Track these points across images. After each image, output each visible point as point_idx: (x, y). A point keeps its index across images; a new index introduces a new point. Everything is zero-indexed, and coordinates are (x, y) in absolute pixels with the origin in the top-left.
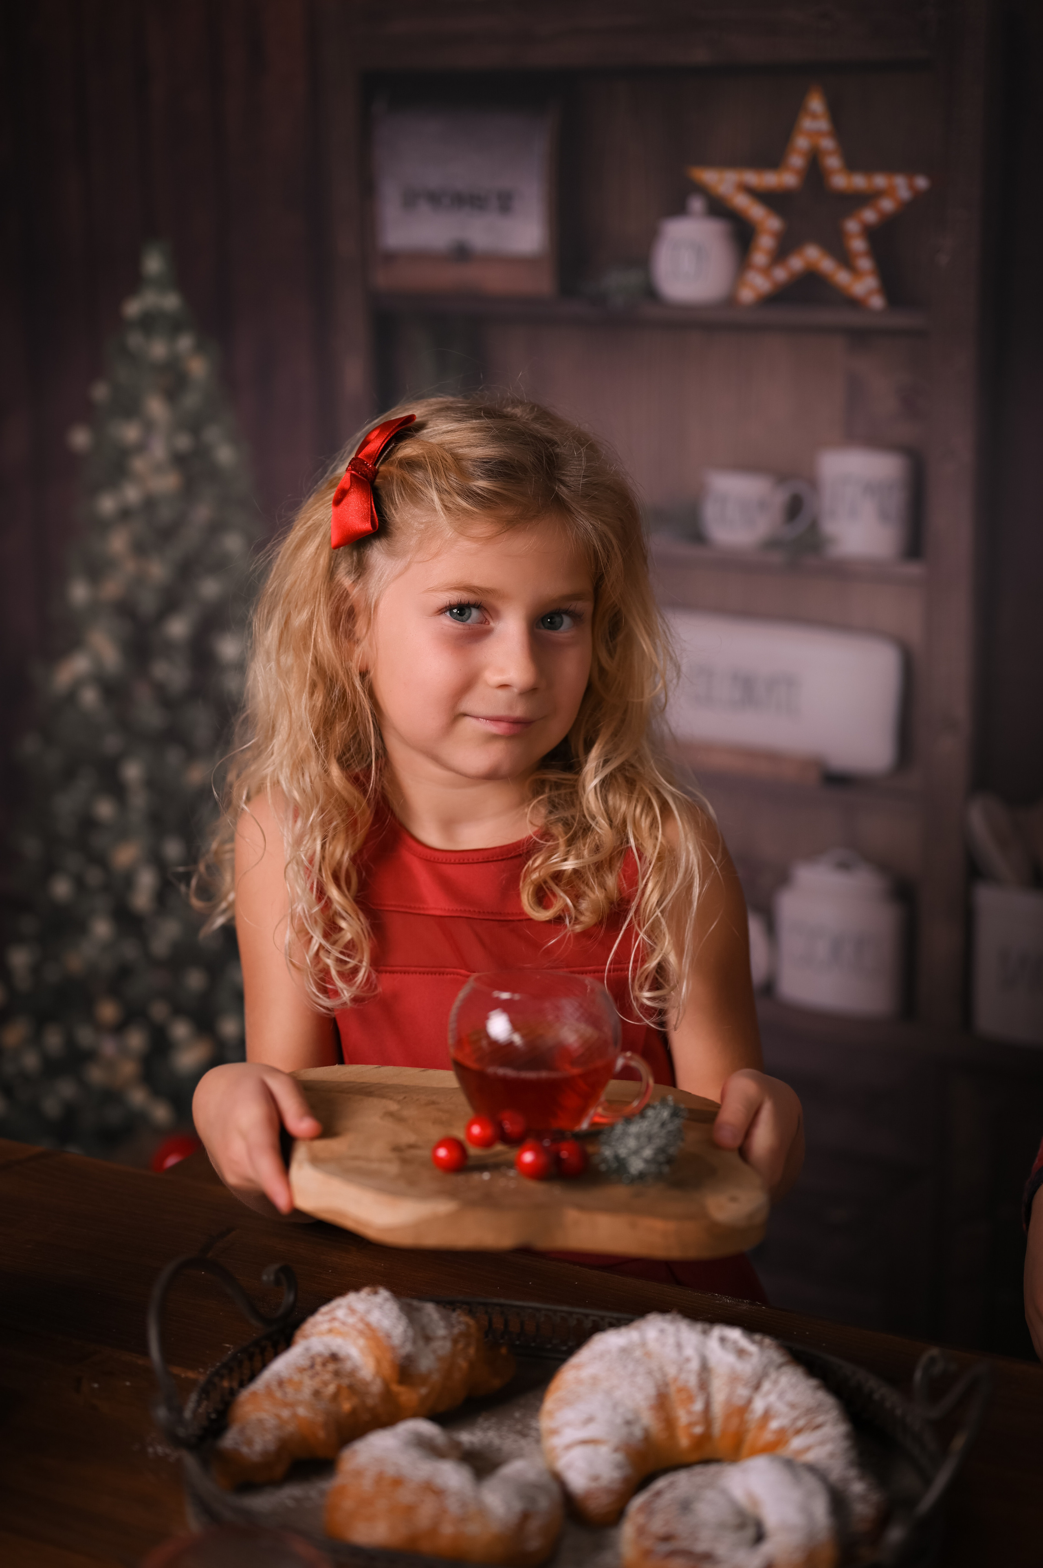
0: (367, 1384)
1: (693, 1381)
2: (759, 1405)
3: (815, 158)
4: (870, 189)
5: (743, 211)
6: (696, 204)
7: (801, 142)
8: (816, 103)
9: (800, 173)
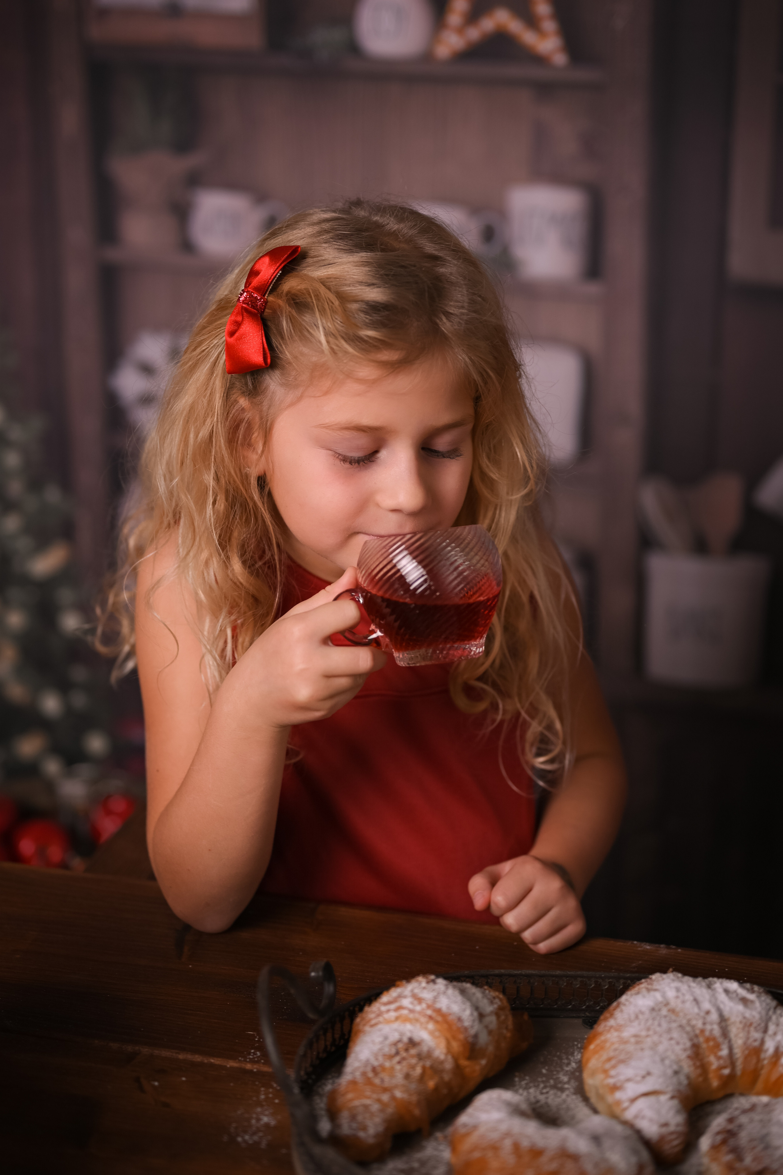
0: (442, 1062)
1: (717, 1031)
2: (770, 1045)
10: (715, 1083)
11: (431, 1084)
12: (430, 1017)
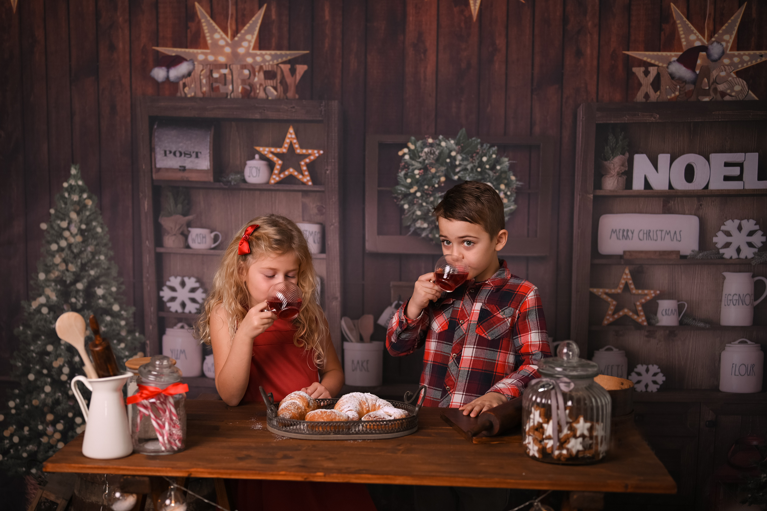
0: (302, 406)
1: (365, 400)
2: (378, 404)
3: (291, 145)
4: (307, 153)
5: (271, 159)
6: (257, 156)
7: (287, 141)
8: (291, 130)
9: (287, 149)
10: (365, 412)
11: (300, 411)
12: (298, 398)
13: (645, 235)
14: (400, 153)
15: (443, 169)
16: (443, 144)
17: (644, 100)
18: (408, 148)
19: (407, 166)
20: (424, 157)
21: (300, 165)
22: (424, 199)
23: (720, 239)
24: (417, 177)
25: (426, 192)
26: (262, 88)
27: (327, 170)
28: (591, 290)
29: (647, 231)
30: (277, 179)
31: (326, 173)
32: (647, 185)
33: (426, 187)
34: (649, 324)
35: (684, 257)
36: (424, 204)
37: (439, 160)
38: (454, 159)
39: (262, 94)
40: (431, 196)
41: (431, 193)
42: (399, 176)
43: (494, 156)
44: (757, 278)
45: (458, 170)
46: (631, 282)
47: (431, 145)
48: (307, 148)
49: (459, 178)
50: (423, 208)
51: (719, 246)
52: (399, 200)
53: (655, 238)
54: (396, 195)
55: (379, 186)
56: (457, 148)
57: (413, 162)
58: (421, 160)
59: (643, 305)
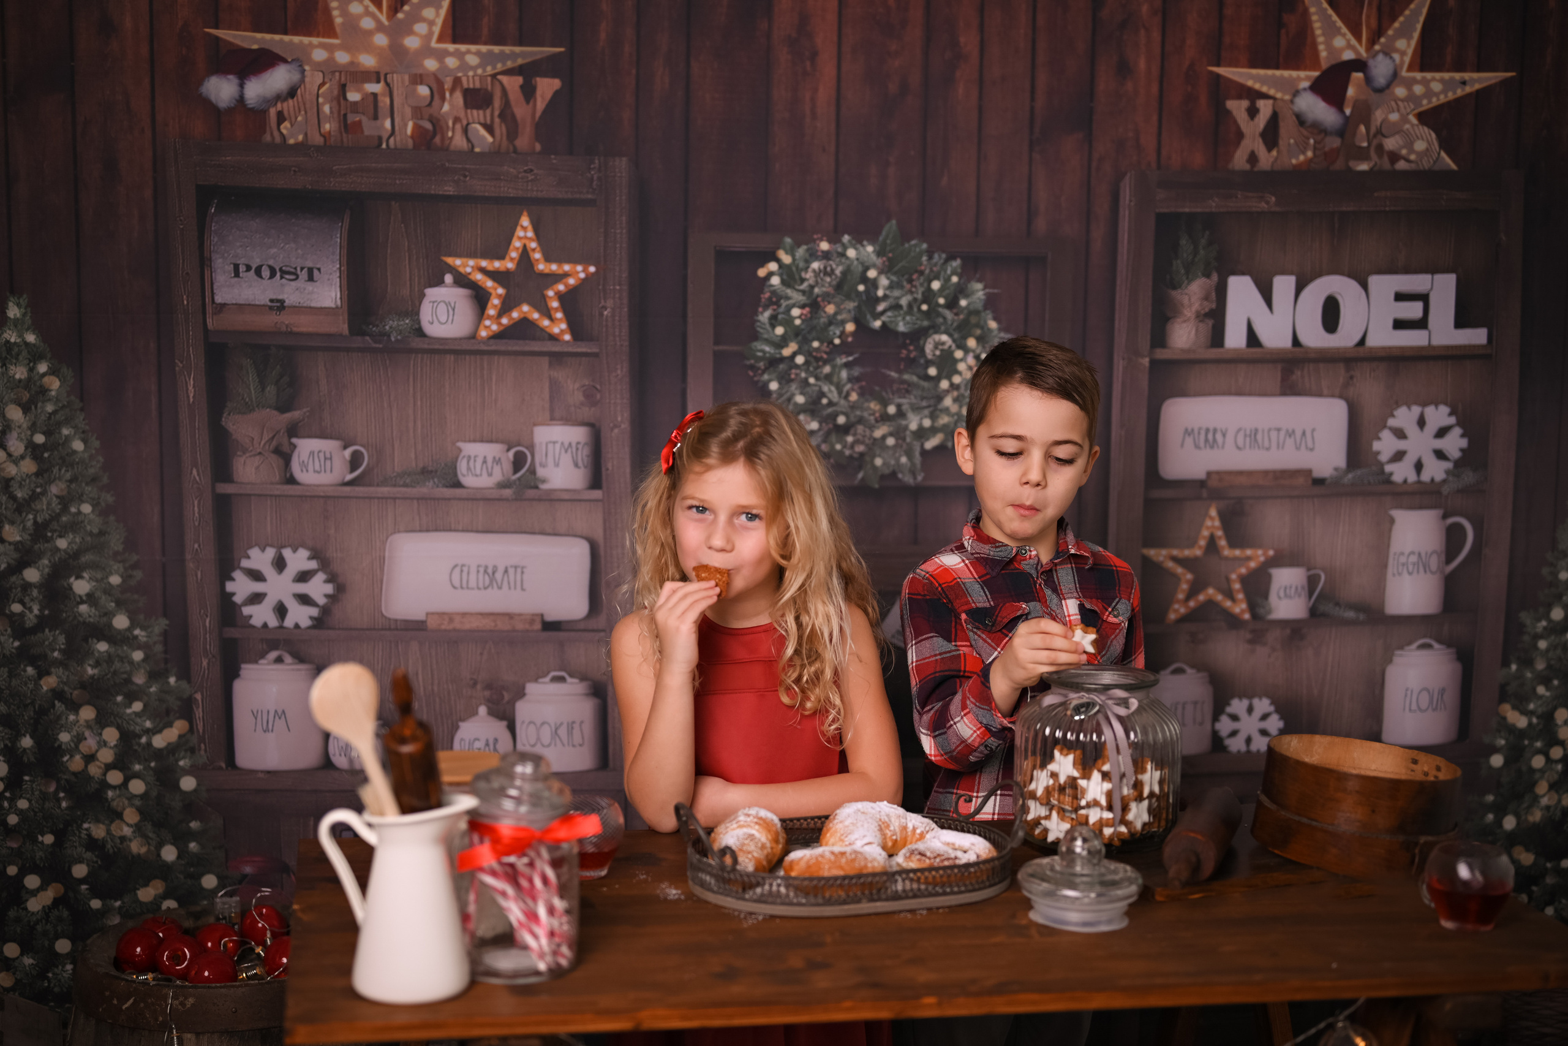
3: (525, 253)
4: (560, 272)
5: (480, 283)
6: (448, 278)
7: (517, 244)
8: (525, 221)
9: (516, 262)
10: (890, 845)
13: (1248, 439)
14: (762, 273)
15: (851, 305)
16: (851, 253)
17: (1247, 167)
18: (778, 260)
19: (776, 299)
20: (812, 282)
21: (544, 297)
22: (811, 369)
23: (1385, 445)
24: (798, 322)
25: (814, 354)
26: (458, 127)
27: (605, 308)
28: (1145, 551)
29: (1251, 431)
30: (495, 327)
31: (601, 314)
32: (1253, 339)
33: (816, 344)
34: (1255, 616)
35: (1319, 482)
36: (812, 380)
37: (843, 287)
38: (873, 284)
39: (459, 142)
40: (826, 362)
41: (825, 356)
42: (759, 321)
43: (955, 279)
44: (1451, 520)
45: (880, 308)
46: (1220, 533)
47: (826, 256)
48: (560, 261)
49: (884, 324)
50: (808, 389)
51: (1384, 457)
52: (760, 372)
53: (1266, 444)
54: (752, 362)
55: (717, 342)
56: (879, 262)
57: (789, 291)
58: (804, 286)
59: (1244, 580)
